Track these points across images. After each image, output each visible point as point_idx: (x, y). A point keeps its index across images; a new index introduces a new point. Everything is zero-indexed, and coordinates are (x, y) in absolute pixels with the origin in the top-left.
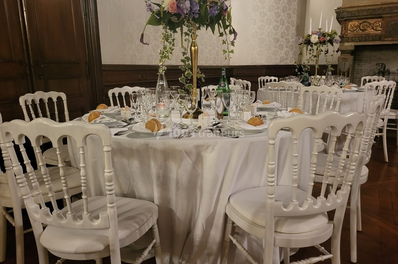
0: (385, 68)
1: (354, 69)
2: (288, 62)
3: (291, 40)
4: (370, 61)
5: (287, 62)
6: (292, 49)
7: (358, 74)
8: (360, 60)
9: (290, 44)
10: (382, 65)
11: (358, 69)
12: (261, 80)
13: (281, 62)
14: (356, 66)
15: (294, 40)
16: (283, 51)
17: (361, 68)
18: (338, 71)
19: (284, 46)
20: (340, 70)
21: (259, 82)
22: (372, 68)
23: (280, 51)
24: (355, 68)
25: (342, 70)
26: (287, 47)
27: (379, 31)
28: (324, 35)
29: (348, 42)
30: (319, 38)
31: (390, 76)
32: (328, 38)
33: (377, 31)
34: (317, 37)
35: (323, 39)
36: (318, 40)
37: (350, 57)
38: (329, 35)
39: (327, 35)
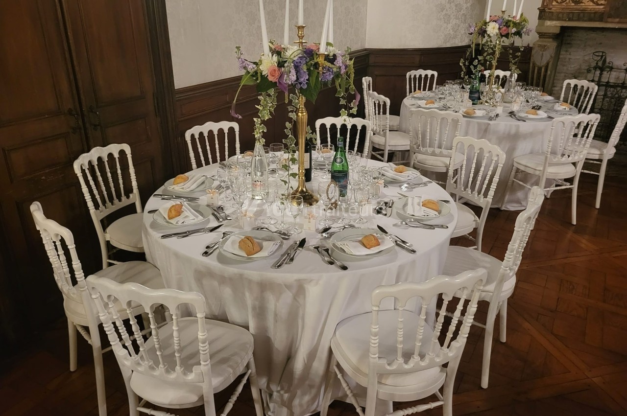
0: (605, 61)
1: (559, 58)
2: (457, 42)
3: (465, 6)
4: (585, 46)
5: (455, 43)
6: (465, 20)
7: (564, 66)
8: (569, 44)
9: (462, 12)
10: (602, 56)
11: (565, 59)
12: (410, 76)
13: (446, 43)
14: (562, 52)
15: (469, 5)
16: (450, 26)
17: (569, 56)
18: (531, 65)
19: (452, 16)
20: (534, 64)
21: (408, 79)
22: (586, 58)
23: (446, 25)
24: (561, 56)
25: (538, 64)
26: (457, 18)
27: (602, 5)
28: (507, 24)
29: (551, 19)
30: (499, 29)
31: (612, 73)
32: (514, 30)
33: (598, 5)
34: (497, 26)
35: (505, 30)
36: (497, 31)
37: (552, 45)
38: (516, 24)
39: (512, 25)
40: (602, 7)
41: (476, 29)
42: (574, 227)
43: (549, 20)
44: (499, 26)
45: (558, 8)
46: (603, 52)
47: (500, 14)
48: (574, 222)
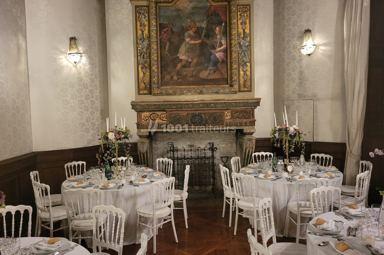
0: (173, 147)
1: (152, 147)
2: (96, 143)
3: (97, 123)
4: (163, 140)
5: (95, 143)
6: (98, 131)
7: (156, 151)
8: (156, 140)
9: (96, 127)
10: (172, 145)
11: (155, 147)
12: (67, 166)
13: (89, 144)
14: (153, 144)
15: (99, 122)
16: (89, 134)
17: (157, 146)
19: (90, 129)
20: (140, 152)
21: (66, 169)
22: (165, 146)
23: (87, 134)
24: (153, 146)
25: (142, 151)
26: (93, 130)
27: (165, 120)
28: (119, 133)
29: (143, 128)
30: (115, 136)
31: (178, 152)
32: (123, 136)
33: (163, 121)
34: (114, 134)
35: (118, 136)
36: (114, 137)
37: (147, 141)
38: (123, 133)
39: (121, 133)
40: (165, 122)
41: (102, 136)
42: (178, 244)
43: (143, 129)
44: (115, 134)
45: (145, 123)
46: (172, 143)
47: (114, 128)
48: (177, 241)
